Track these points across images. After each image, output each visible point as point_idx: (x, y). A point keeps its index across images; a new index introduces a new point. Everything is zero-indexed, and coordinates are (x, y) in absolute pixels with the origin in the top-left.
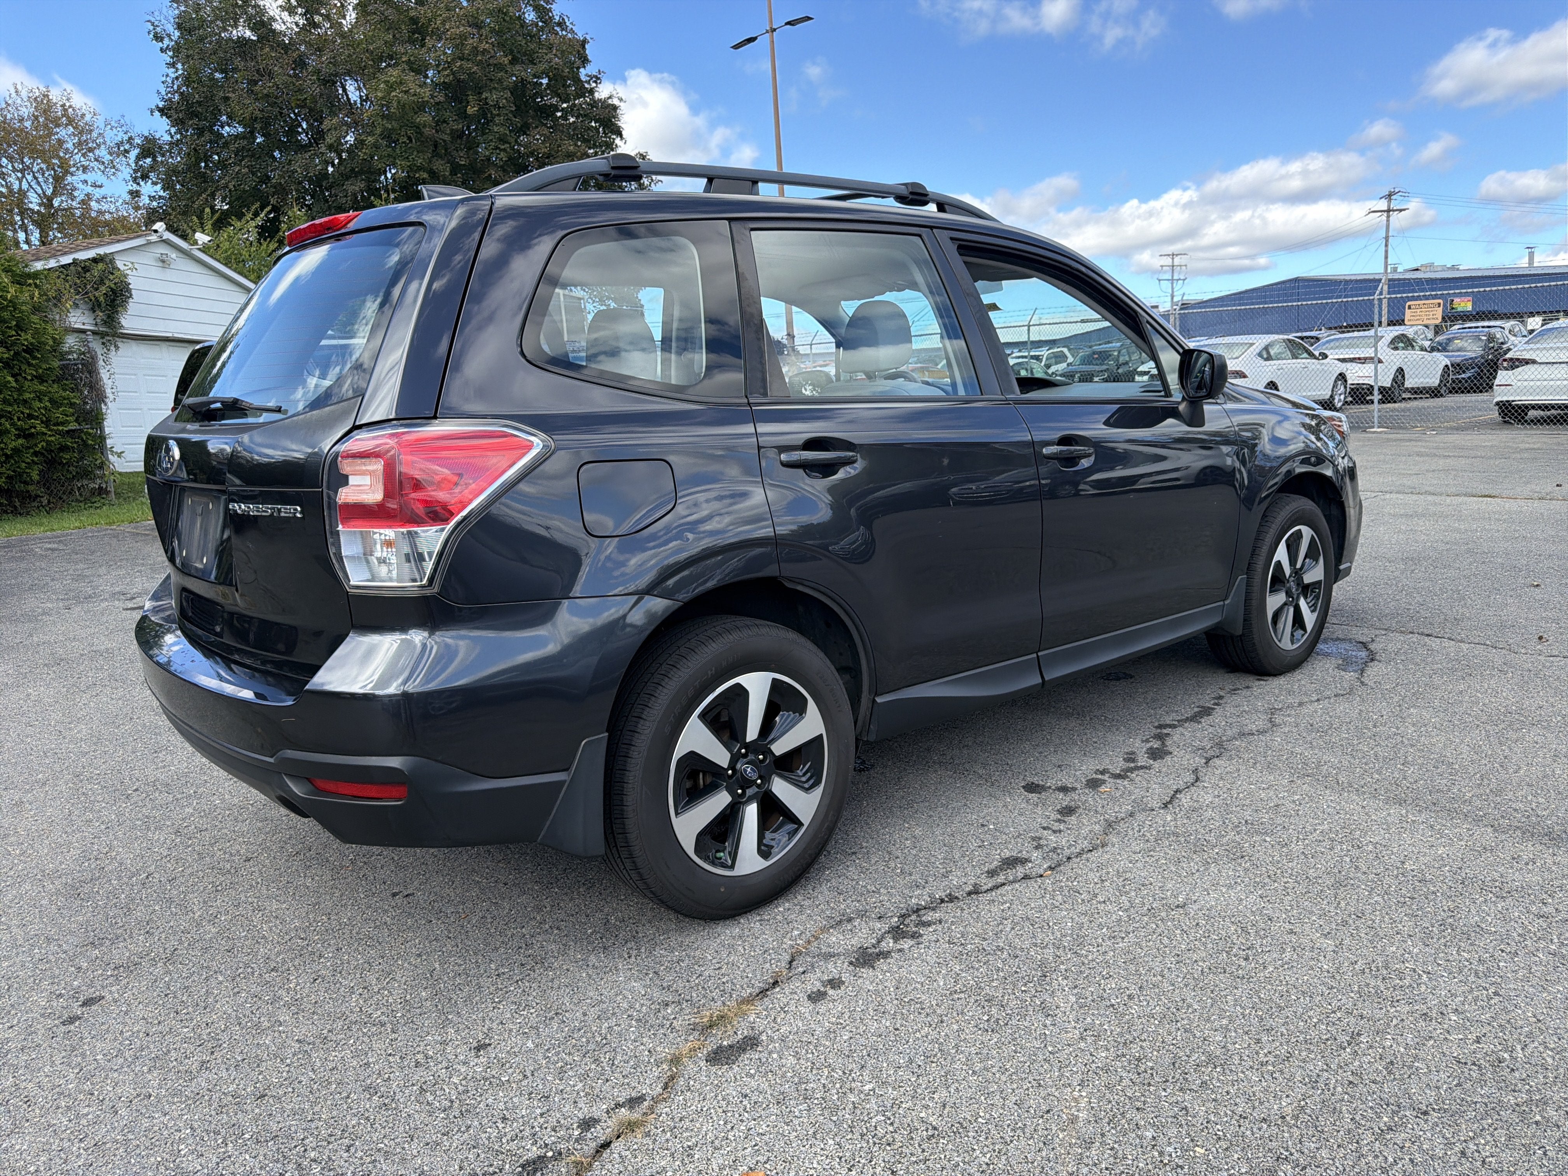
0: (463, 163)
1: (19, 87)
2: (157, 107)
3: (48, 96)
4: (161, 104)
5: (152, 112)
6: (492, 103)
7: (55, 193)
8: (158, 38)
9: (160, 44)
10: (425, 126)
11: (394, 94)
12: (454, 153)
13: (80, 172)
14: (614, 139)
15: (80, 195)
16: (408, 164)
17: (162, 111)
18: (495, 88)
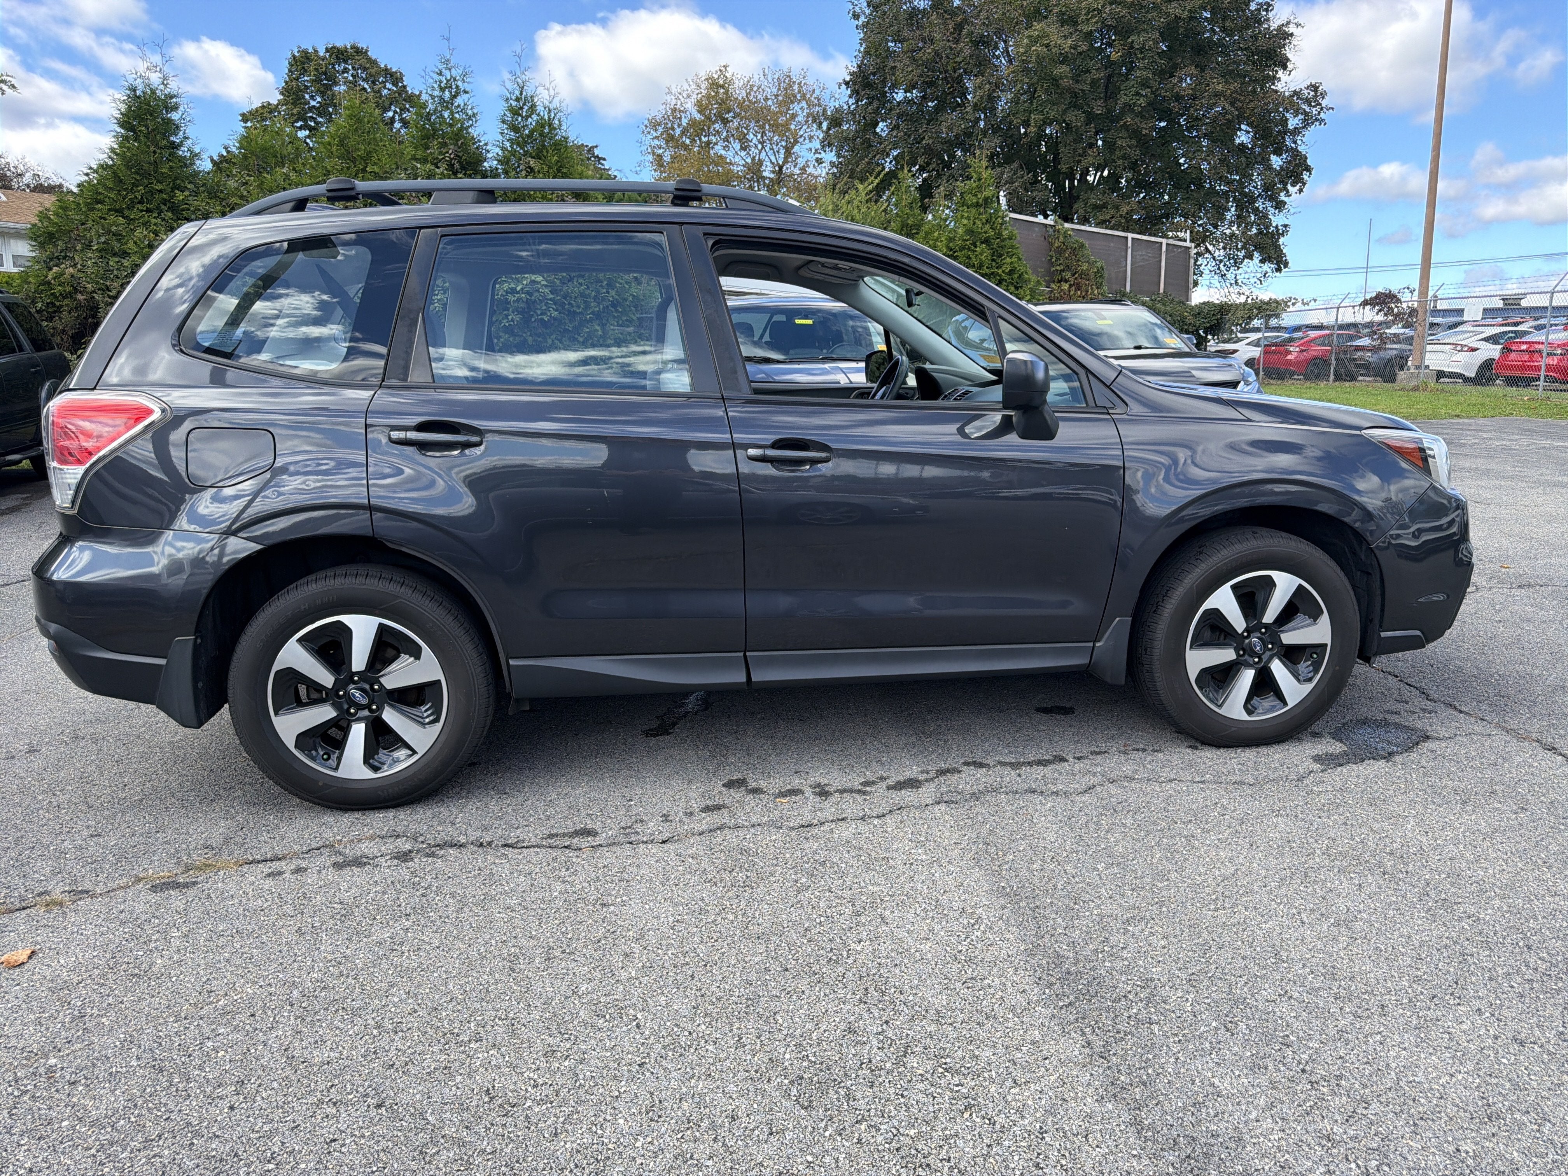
0: (1099, 112)
1: (766, 71)
2: (844, 80)
3: (789, 76)
4: (848, 78)
5: (840, 85)
6: (1137, 47)
7: (786, 161)
8: (856, 16)
9: (856, 22)
10: (1061, 78)
11: (1034, 48)
12: (1093, 103)
13: (807, 141)
14: (1277, 71)
15: (801, 162)
16: (1042, 117)
17: (847, 83)
18: (1144, 30)
